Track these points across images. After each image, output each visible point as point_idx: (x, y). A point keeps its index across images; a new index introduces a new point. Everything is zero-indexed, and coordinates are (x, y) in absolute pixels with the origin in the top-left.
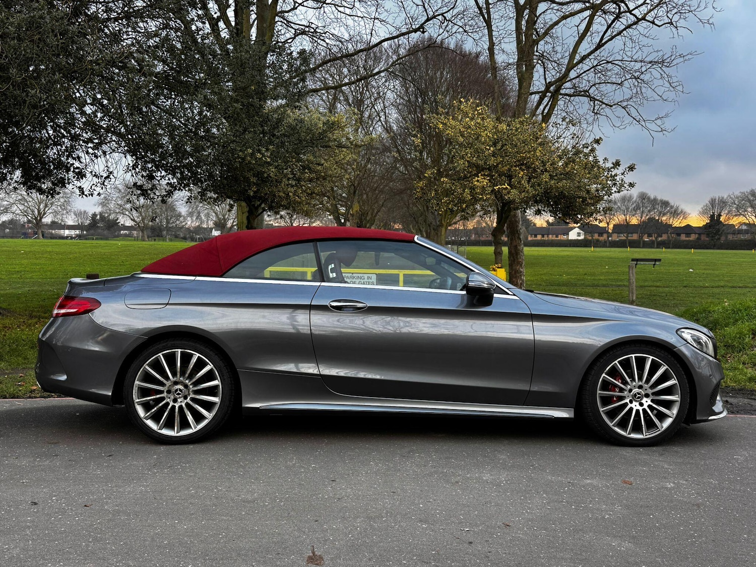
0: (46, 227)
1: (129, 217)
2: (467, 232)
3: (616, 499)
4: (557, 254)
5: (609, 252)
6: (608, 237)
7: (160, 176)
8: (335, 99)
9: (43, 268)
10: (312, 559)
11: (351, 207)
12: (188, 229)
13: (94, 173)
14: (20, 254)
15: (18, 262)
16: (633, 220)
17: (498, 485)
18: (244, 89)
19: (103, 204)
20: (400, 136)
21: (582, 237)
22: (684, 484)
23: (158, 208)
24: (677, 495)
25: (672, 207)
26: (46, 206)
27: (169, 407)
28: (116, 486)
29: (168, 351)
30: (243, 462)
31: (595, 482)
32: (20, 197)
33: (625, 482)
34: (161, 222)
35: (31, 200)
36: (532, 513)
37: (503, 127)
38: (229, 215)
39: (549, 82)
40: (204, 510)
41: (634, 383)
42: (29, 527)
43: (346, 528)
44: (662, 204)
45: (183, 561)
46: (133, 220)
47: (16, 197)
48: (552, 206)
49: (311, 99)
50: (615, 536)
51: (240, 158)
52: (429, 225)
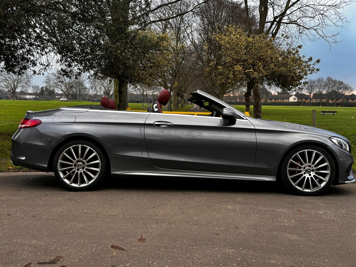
0: (18, 94)
1: (60, 89)
2: (235, 97)
3: (292, 217)
4: (283, 109)
5: (311, 108)
6: (310, 101)
7: (75, 65)
8: (166, 27)
9: (16, 114)
10: (141, 239)
11: (174, 84)
12: (90, 95)
13: (41, 63)
14: (5, 107)
15: (3, 110)
16: (324, 92)
17: (235, 211)
18: (117, 20)
19: (47, 82)
20: (200, 46)
21: (296, 100)
22: (328, 212)
23: (75, 84)
24: (324, 217)
25: (344, 85)
26: (18, 83)
27: (75, 173)
28: (49, 208)
29: (75, 146)
30: (110, 199)
31: (283, 210)
32: (4, 78)
33: (298, 211)
34: (76, 92)
35: (10, 80)
36: (250, 223)
37: (251, 39)
38: (111, 88)
39: (276, 16)
40: (90, 219)
41: (306, 164)
42: (6, 225)
43: (158, 227)
44: (339, 83)
45: (79, 240)
46: (62, 90)
47: (3, 78)
48: (276, 81)
49: (153, 27)
50: (289, 233)
51: (115, 55)
52: (215, 94)
